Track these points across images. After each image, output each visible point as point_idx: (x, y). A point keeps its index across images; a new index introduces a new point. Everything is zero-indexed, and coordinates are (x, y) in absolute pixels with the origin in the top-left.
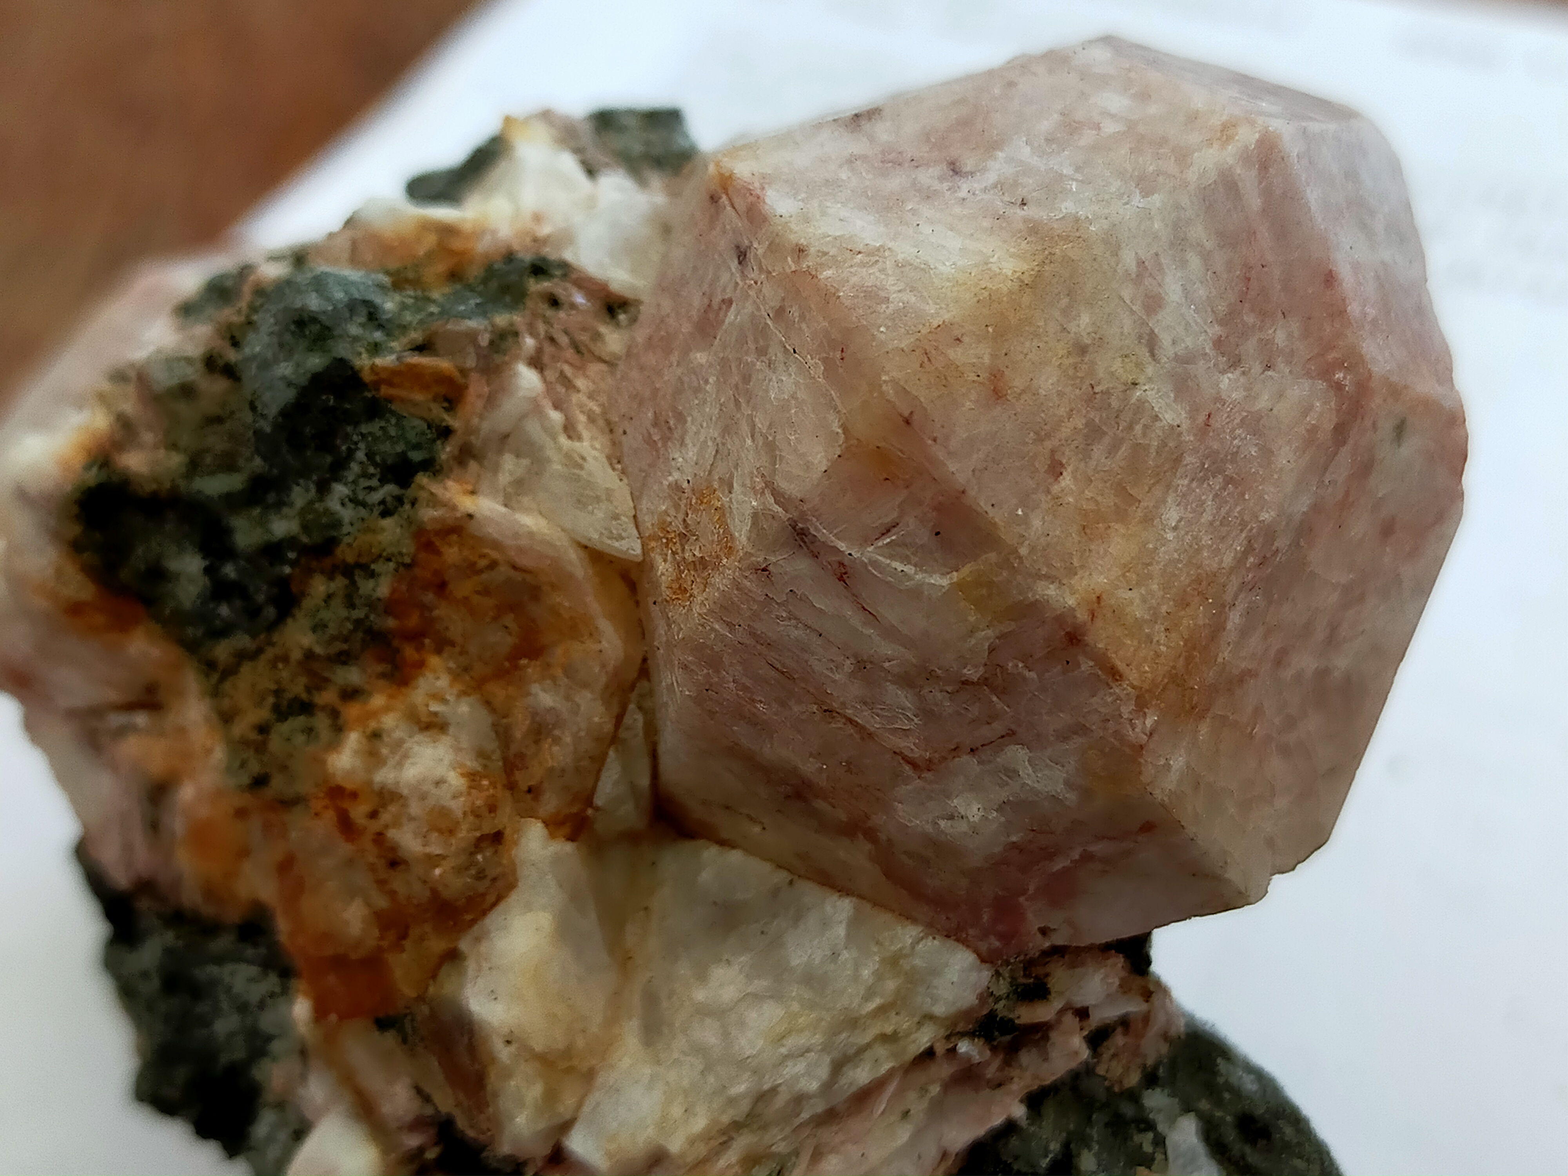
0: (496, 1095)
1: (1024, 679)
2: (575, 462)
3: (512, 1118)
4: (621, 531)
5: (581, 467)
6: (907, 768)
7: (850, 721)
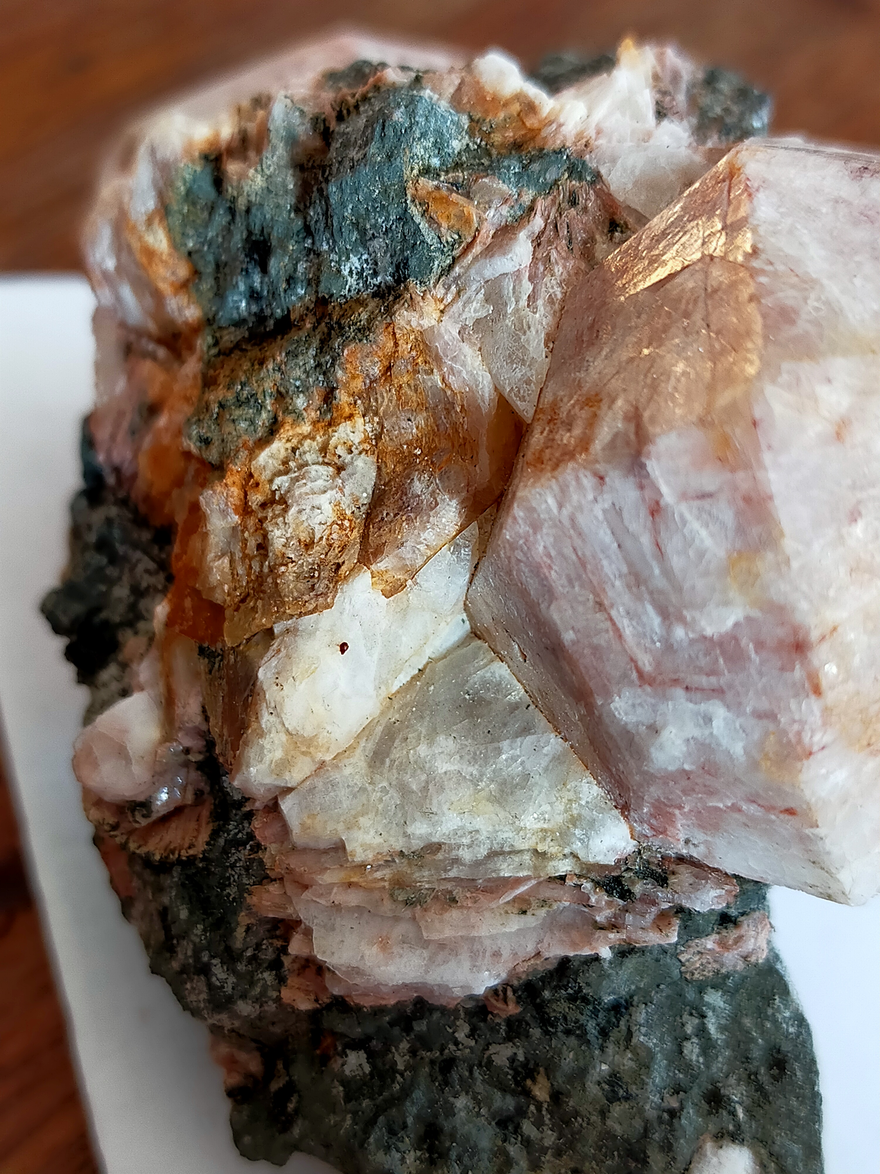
0: (246, 744)
1: (749, 658)
2: (522, 327)
3: (248, 766)
4: (526, 394)
5: (525, 333)
6: (634, 675)
7: (611, 619)
